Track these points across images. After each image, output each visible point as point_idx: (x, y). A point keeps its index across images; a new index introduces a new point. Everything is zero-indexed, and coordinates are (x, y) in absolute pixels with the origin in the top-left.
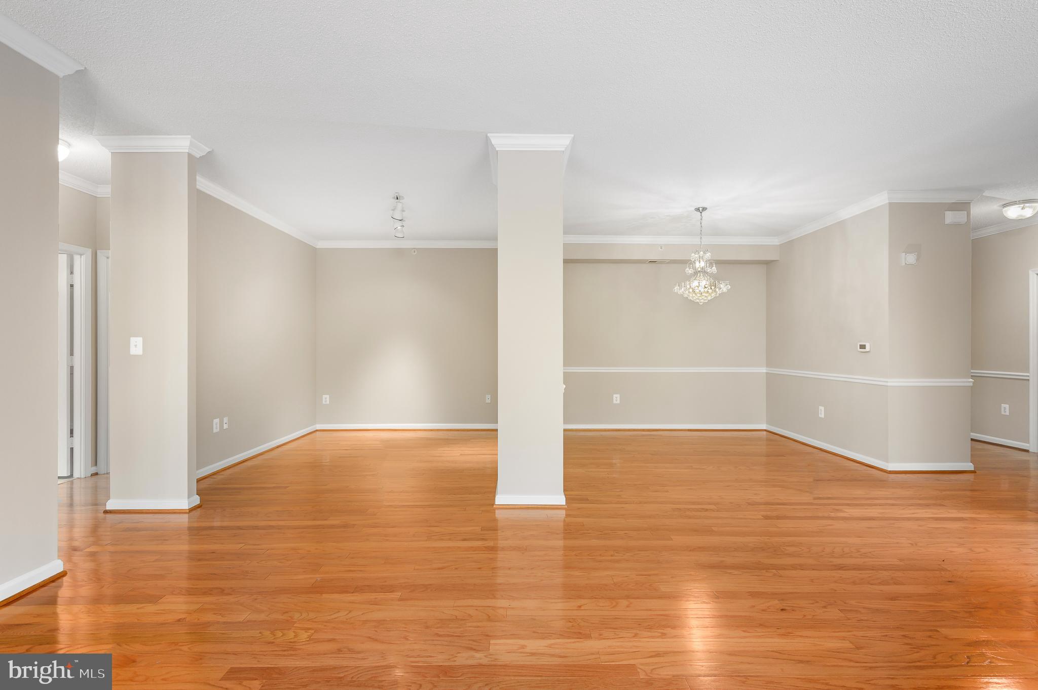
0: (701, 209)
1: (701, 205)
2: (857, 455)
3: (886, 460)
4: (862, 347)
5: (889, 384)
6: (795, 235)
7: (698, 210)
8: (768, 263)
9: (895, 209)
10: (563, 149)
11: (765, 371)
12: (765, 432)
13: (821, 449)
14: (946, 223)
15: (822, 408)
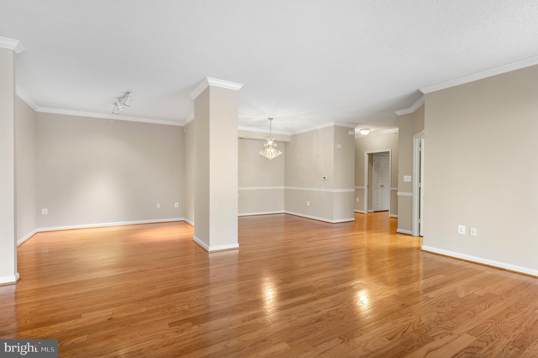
0: (271, 119)
1: (271, 117)
2: (322, 219)
3: (332, 219)
4: (324, 178)
5: (334, 191)
6: (298, 132)
7: (269, 119)
8: (286, 143)
9: (336, 127)
10: (238, 90)
11: (284, 188)
12: (284, 214)
13: (308, 218)
14: (349, 134)
15: (308, 202)
